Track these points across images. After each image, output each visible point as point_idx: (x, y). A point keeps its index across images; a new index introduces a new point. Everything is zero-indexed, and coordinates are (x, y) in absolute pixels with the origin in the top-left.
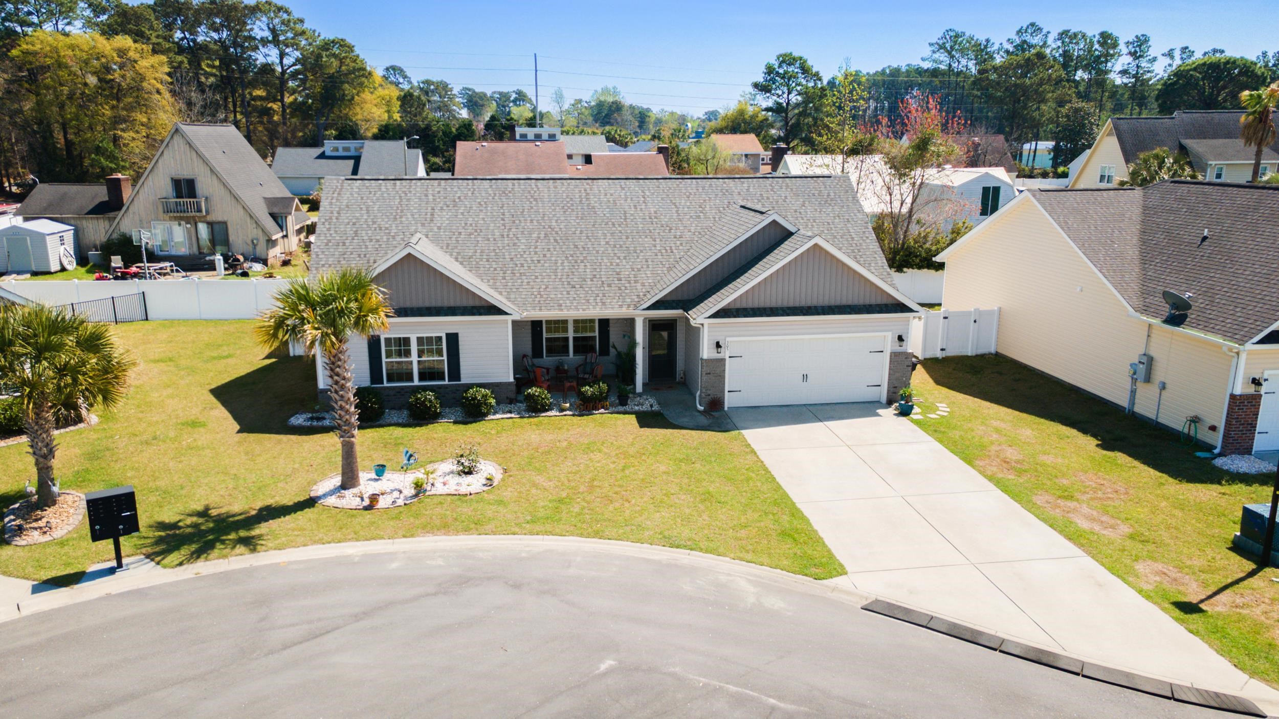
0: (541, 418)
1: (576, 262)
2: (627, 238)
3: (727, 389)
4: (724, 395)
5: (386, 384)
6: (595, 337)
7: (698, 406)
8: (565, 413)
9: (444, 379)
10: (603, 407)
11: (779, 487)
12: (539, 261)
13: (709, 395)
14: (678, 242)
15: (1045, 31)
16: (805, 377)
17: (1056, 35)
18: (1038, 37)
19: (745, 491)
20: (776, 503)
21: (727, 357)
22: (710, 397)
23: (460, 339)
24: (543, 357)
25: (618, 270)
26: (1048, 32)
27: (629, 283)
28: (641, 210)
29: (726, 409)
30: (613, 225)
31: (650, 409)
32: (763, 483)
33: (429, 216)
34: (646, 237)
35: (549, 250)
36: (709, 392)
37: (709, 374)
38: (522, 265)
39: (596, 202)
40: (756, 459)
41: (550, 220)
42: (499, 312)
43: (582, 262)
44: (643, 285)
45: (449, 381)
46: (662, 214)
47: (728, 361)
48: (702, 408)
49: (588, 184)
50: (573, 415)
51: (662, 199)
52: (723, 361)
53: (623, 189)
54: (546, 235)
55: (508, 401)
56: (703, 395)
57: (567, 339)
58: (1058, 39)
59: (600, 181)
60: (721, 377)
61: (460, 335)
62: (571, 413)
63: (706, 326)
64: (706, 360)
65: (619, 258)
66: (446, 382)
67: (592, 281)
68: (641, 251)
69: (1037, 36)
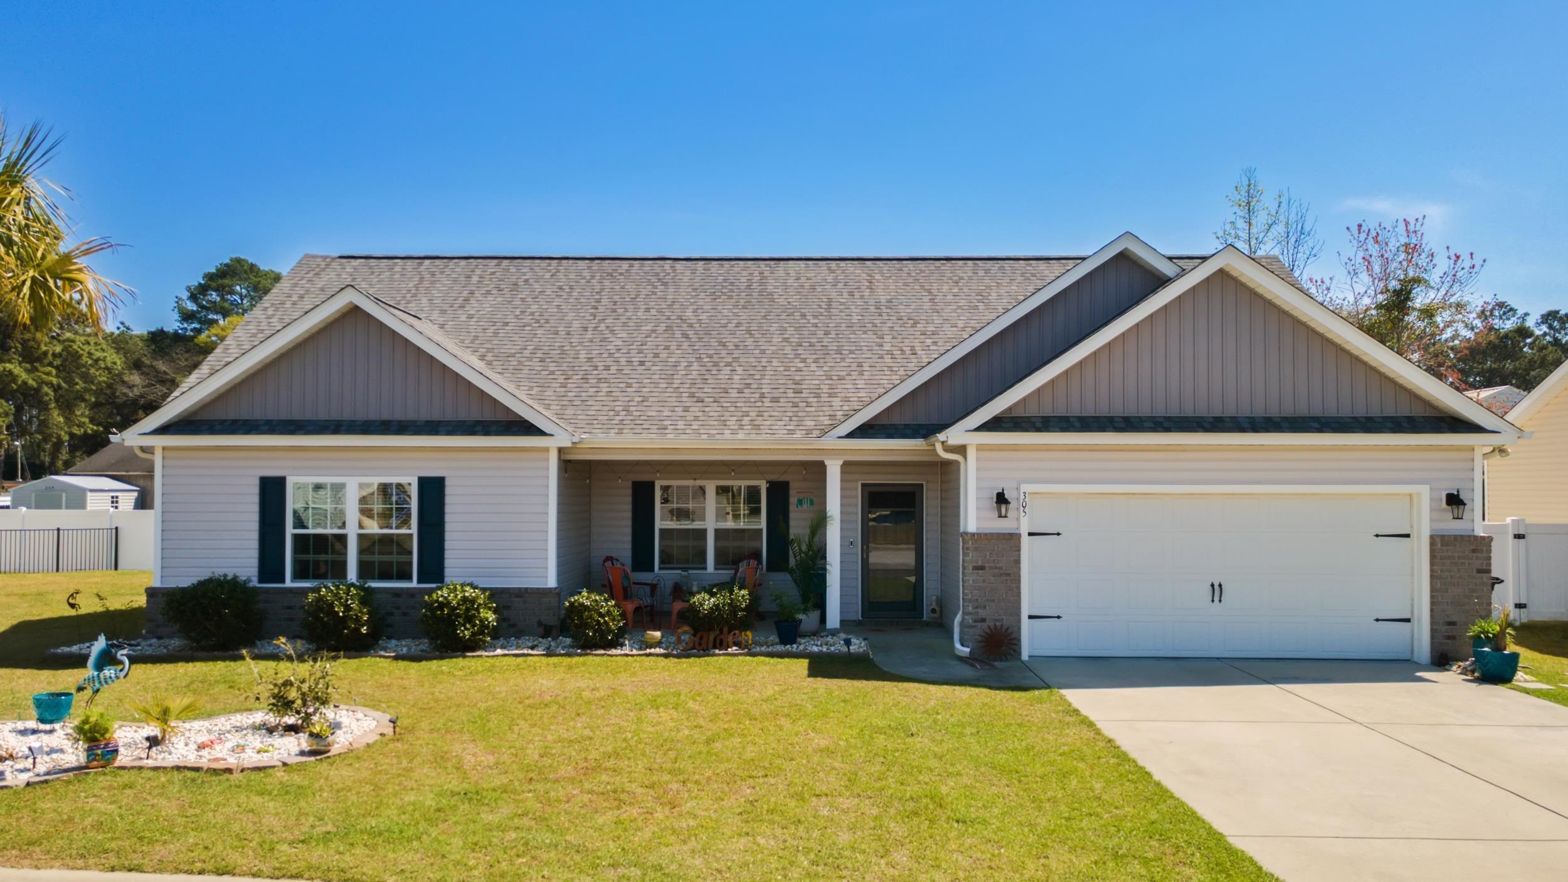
0: (590, 658)
1: (716, 364)
2: (827, 333)
3: (1025, 613)
4: (1019, 621)
5: (289, 583)
6: (761, 530)
7: (958, 645)
8: (648, 651)
9: (409, 578)
10: (735, 644)
11: (1162, 793)
12: (642, 363)
13: (983, 620)
14: (929, 342)
15: (1520, 312)
16: (1217, 591)
17: (1539, 317)
18: (1511, 322)
19: (1053, 800)
20: (1153, 831)
21: (1024, 532)
22: (985, 625)
23: (448, 491)
24: (652, 570)
25: (797, 378)
26: (1526, 314)
27: (818, 396)
28: (862, 297)
29: (1025, 656)
30: (803, 316)
31: (845, 649)
32: (1108, 782)
33: (460, 301)
34: (865, 333)
35: (667, 348)
36: (982, 613)
37: (982, 568)
38: (607, 368)
39: (776, 287)
40: (1092, 734)
41: (684, 308)
42: (528, 428)
43: (728, 364)
44: (846, 400)
45: (419, 582)
46: (901, 304)
47: (1025, 541)
48: (968, 650)
49: (767, 266)
50: (666, 656)
51: (906, 284)
52: (1012, 540)
53: (833, 272)
54: (668, 328)
55: (541, 630)
56: (969, 620)
57: (702, 533)
58: (1543, 323)
59: (791, 262)
60: (1011, 577)
61: (447, 483)
62: (662, 651)
63: (971, 453)
64: (973, 535)
65: (804, 361)
66: (414, 584)
67: (740, 392)
68: (851, 352)
69: (1508, 319)
